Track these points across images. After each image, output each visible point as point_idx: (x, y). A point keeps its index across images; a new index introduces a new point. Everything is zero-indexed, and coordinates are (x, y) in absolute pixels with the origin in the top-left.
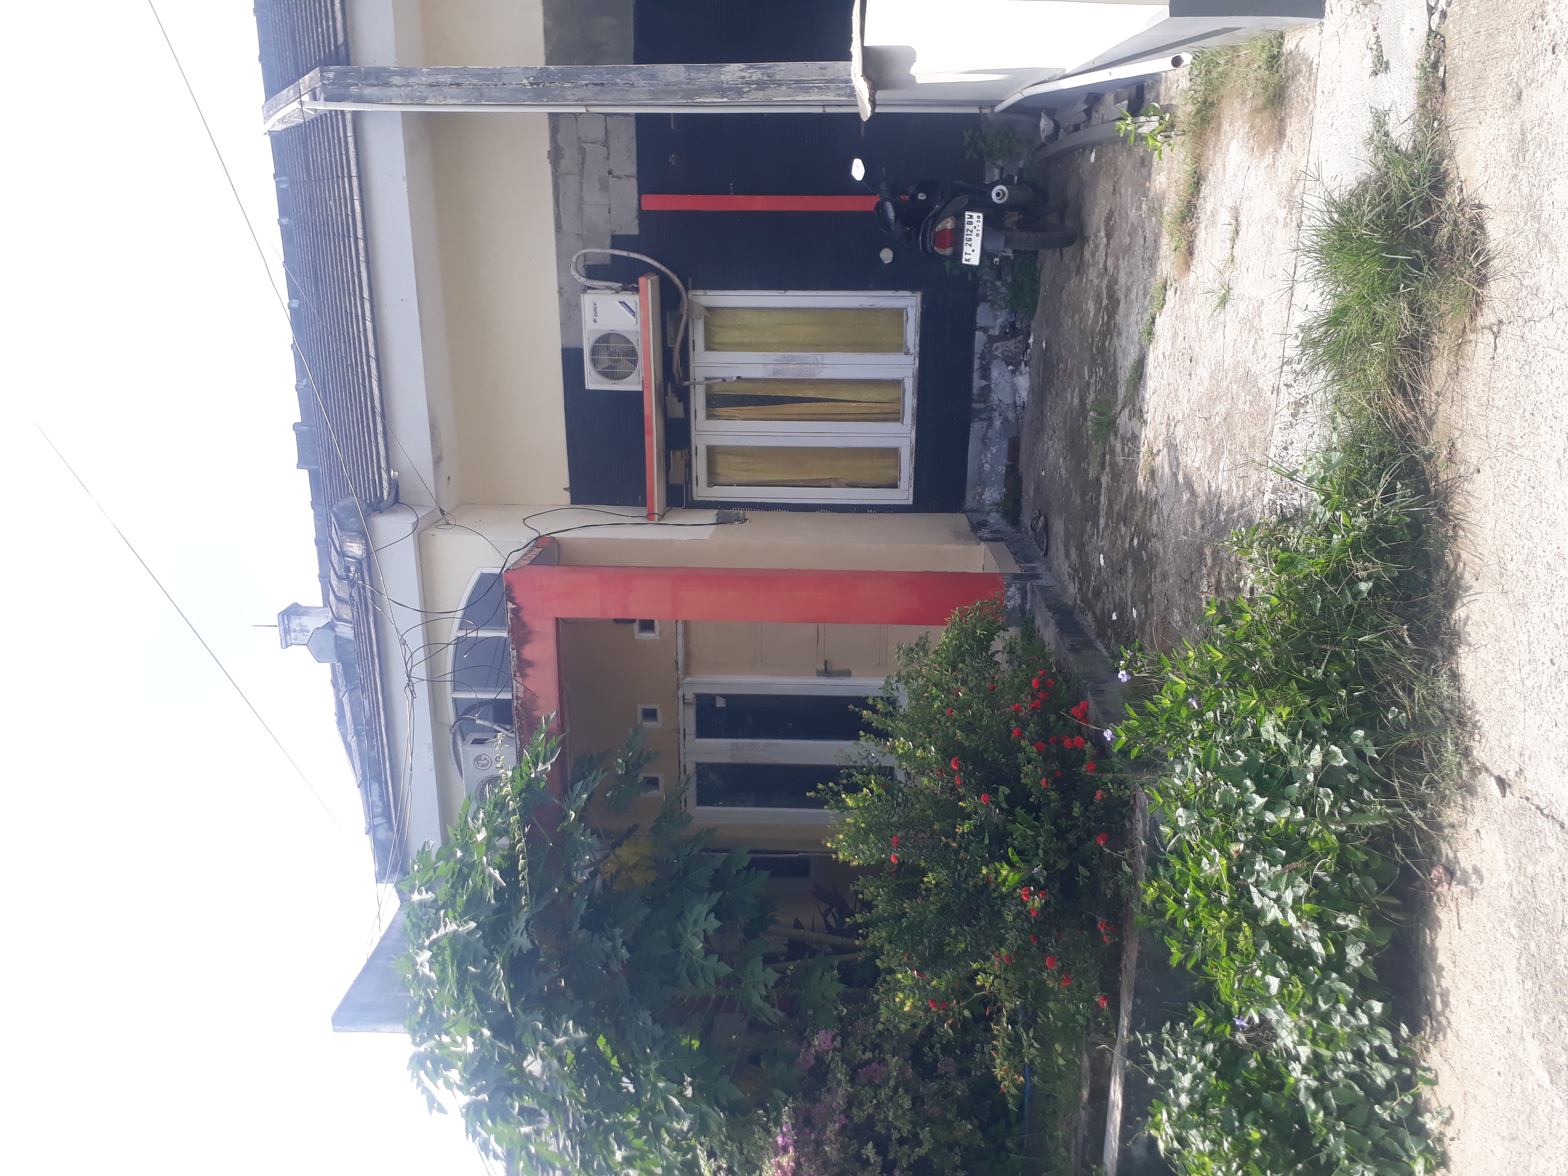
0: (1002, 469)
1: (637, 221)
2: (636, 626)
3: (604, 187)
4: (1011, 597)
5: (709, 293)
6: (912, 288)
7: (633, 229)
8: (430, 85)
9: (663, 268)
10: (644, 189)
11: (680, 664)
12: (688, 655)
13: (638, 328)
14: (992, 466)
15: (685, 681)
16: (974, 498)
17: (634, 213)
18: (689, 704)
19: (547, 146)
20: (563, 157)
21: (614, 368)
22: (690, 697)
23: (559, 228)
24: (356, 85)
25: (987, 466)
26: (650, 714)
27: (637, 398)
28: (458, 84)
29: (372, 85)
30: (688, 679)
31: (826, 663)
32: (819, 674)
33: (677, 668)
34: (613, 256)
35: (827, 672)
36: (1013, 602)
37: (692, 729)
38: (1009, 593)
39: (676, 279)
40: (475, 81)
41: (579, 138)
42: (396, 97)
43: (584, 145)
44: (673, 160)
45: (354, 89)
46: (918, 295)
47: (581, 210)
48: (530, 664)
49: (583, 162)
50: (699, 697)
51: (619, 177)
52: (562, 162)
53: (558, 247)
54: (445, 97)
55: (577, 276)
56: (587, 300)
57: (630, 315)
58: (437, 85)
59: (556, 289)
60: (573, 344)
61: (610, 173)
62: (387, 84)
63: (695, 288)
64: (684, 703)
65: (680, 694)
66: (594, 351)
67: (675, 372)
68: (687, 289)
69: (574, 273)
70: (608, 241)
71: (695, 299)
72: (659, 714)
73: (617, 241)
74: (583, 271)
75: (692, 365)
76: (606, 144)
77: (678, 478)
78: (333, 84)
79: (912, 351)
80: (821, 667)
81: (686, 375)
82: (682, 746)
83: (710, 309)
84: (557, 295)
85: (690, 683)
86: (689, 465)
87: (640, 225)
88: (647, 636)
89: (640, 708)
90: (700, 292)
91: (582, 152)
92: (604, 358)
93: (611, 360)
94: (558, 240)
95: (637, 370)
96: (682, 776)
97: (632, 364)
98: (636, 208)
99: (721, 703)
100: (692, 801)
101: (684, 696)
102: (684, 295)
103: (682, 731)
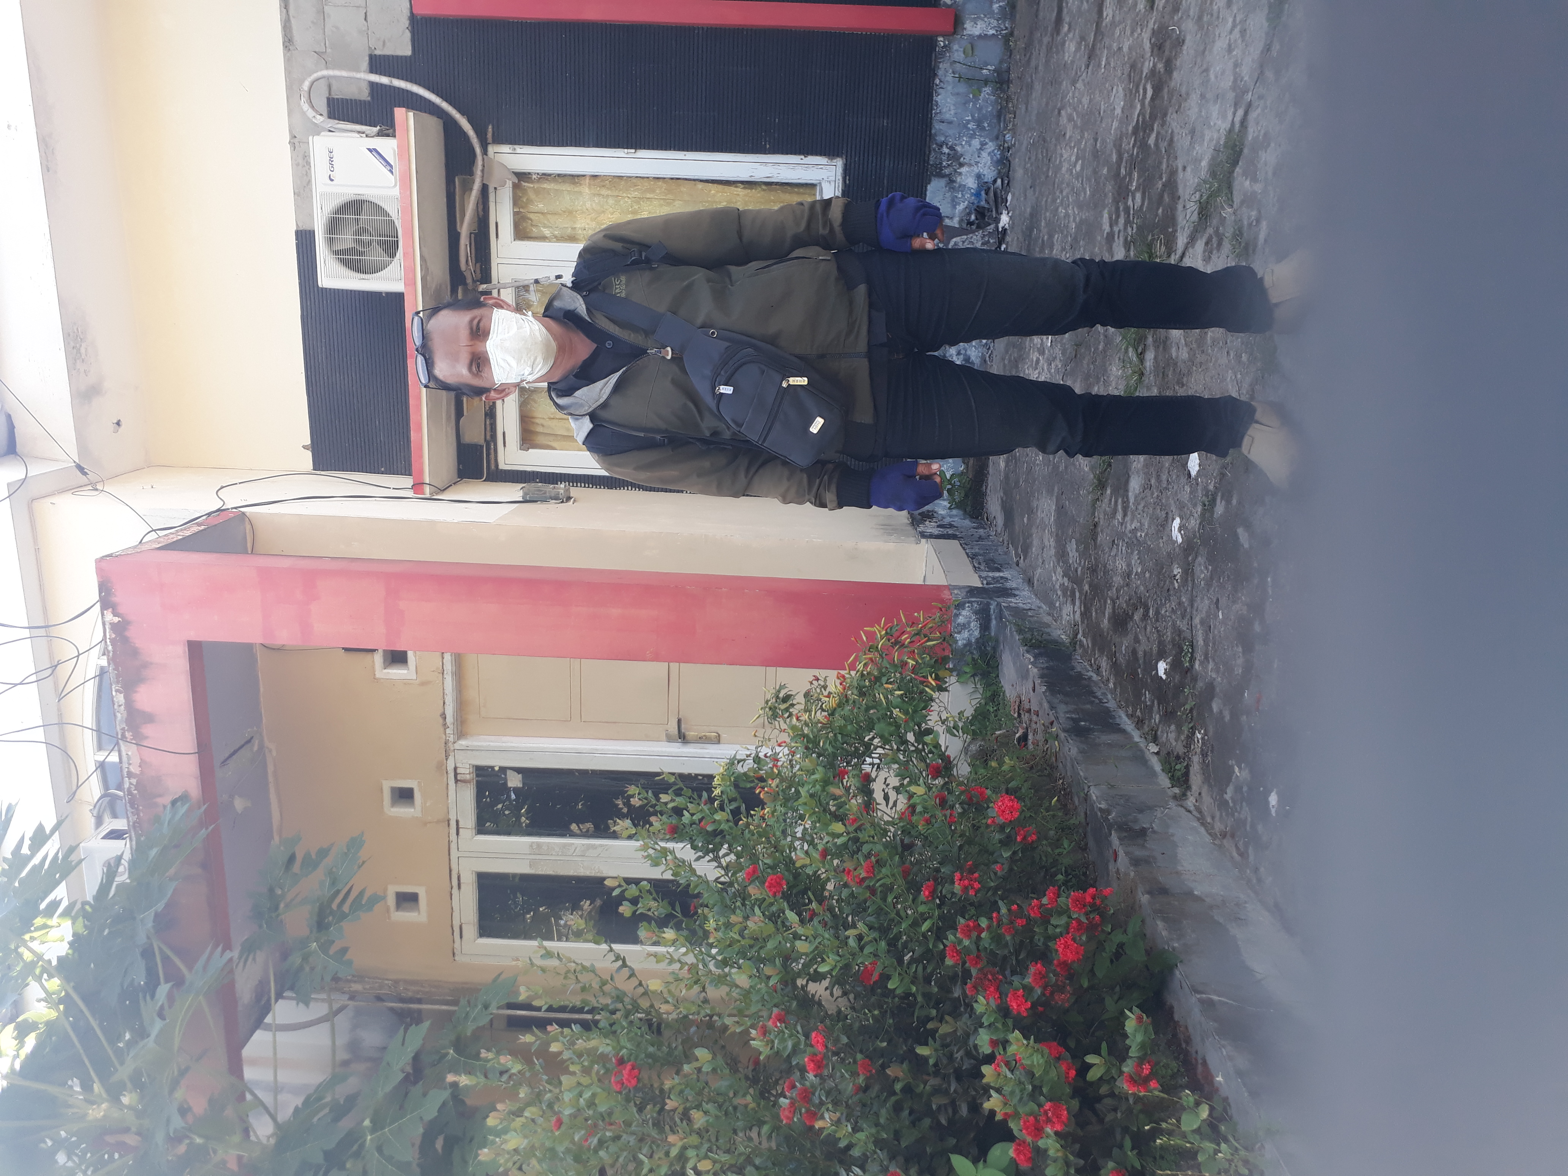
1: (408, 35)
2: (378, 658)
4: (964, 626)
5: (519, 149)
6: (829, 152)
7: (403, 46)
9: (445, 105)
11: (450, 719)
12: (461, 704)
13: (396, 192)
15: (457, 746)
17: (405, 22)
18: (464, 781)
21: (361, 254)
22: (466, 771)
23: (288, 42)
26: (404, 795)
27: (396, 299)
30: (463, 743)
31: (679, 721)
32: (670, 739)
33: (445, 726)
34: (373, 85)
35: (682, 738)
36: (966, 634)
37: (469, 819)
38: (961, 620)
39: (467, 126)
46: (839, 163)
47: (322, 14)
48: (149, 718)
50: (480, 771)
53: (288, 72)
55: (311, 113)
56: (319, 146)
57: (385, 171)
59: (287, 138)
60: (305, 226)
63: (498, 140)
64: (457, 781)
65: (450, 766)
66: (334, 226)
68: (484, 143)
69: (306, 107)
70: (365, 64)
71: (499, 158)
72: (417, 795)
73: (378, 64)
74: (323, 107)
75: (494, 260)
77: (474, 434)
80: (673, 728)
81: (486, 277)
82: (453, 846)
83: (522, 176)
85: (466, 749)
86: (491, 414)
87: (413, 41)
88: (397, 672)
89: (387, 785)
90: (506, 148)
92: (346, 237)
93: (358, 241)
94: (288, 61)
95: (395, 259)
96: (455, 891)
97: (391, 248)
98: (407, 13)
99: (514, 781)
100: (471, 930)
101: (455, 769)
102: (478, 150)
103: (453, 823)
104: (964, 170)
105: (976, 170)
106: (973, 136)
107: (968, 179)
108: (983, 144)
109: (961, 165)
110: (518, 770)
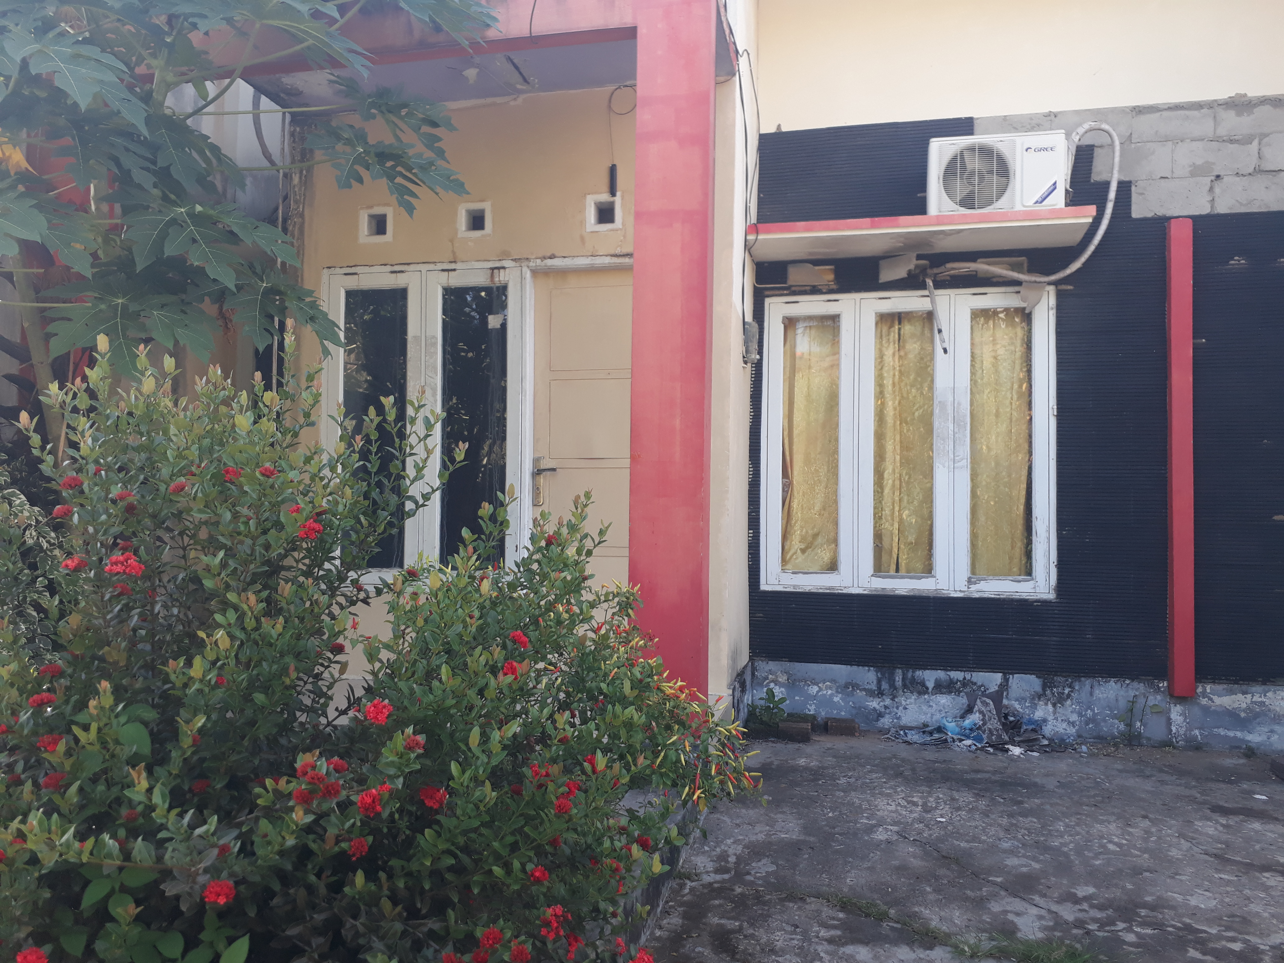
0: (811, 709)
1: (1150, 215)
2: (605, 197)
3: (1196, 171)
5: (1053, 314)
6: (1061, 586)
7: (1137, 212)
9: (1092, 248)
10: (1197, 220)
11: (549, 262)
12: (563, 273)
13: (1018, 207)
14: (815, 697)
15: (525, 269)
16: (770, 672)
17: (1161, 212)
18: (492, 276)
19: (1254, 91)
20: (1239, 114)
21: (961, 176)
22: (502, 277)
23: (1139, 111)
25: (814, 689)
26: (477, 222)
27: (921, 208)
30: (528, 274)
31: (554, 470)
32: (536, 461)
33: (544, 258)
34: (1108, 184)
35: (538, 472)
37: (456, 281)
39: (1076, 265)
41: (1263, 136)
43: (1255, 143)
44: (1238, 262)
46: (1051, 596)
47: (1166, 140)
49: (1231, 141)
50: (503, 289)
51: (1211, 189)
52: (1232, 113)
53: (1113, 110)
55: (1081, 130)
56: (1054, 139)
57: (1037, 197)
59: (1055, 109)
61: (1218, 177)
63: (1060, 295)
64: (493, 269)
65: (507, 263)
66: (986, 152)
67: (949, 265)
68: (1055, 283)
69: (1086, 126)
70: (1125, 178)
71: (1045, 294)
72: (478, 234)
73: (1125, 188)
74: (1087, 141)
75: (952, 292)
76: (1258, 171)
77: (795, 276)
79: (974, 588)
80: (546, 464)
81: (940, 285)
82: (431, 267)
83: (1027, 317)
84: (1046, 110)
85: (522, 277)
86: (814, 290)
87: (1144, 220)
88: (591, 214)
89: (487, 206)
90: (1053, 301)
91: (1247, 140)
92: (976, 162)
93: (972, 173)
94: (1122, 111)
95: (958, 207)
96: (389, 268)
97: (967, 202)
98: (1169, 213)
99: (493, 322)
100: (353, 283)
101: (504, 268)
102: (1053, 278)
103: (453, 266)
104: (1050, 707)
105: (1050, 718)
106: (1080, 715)
107: (1042, 711)
108: (1073, 724)
109: (1054, 705)
110: (504, 326)
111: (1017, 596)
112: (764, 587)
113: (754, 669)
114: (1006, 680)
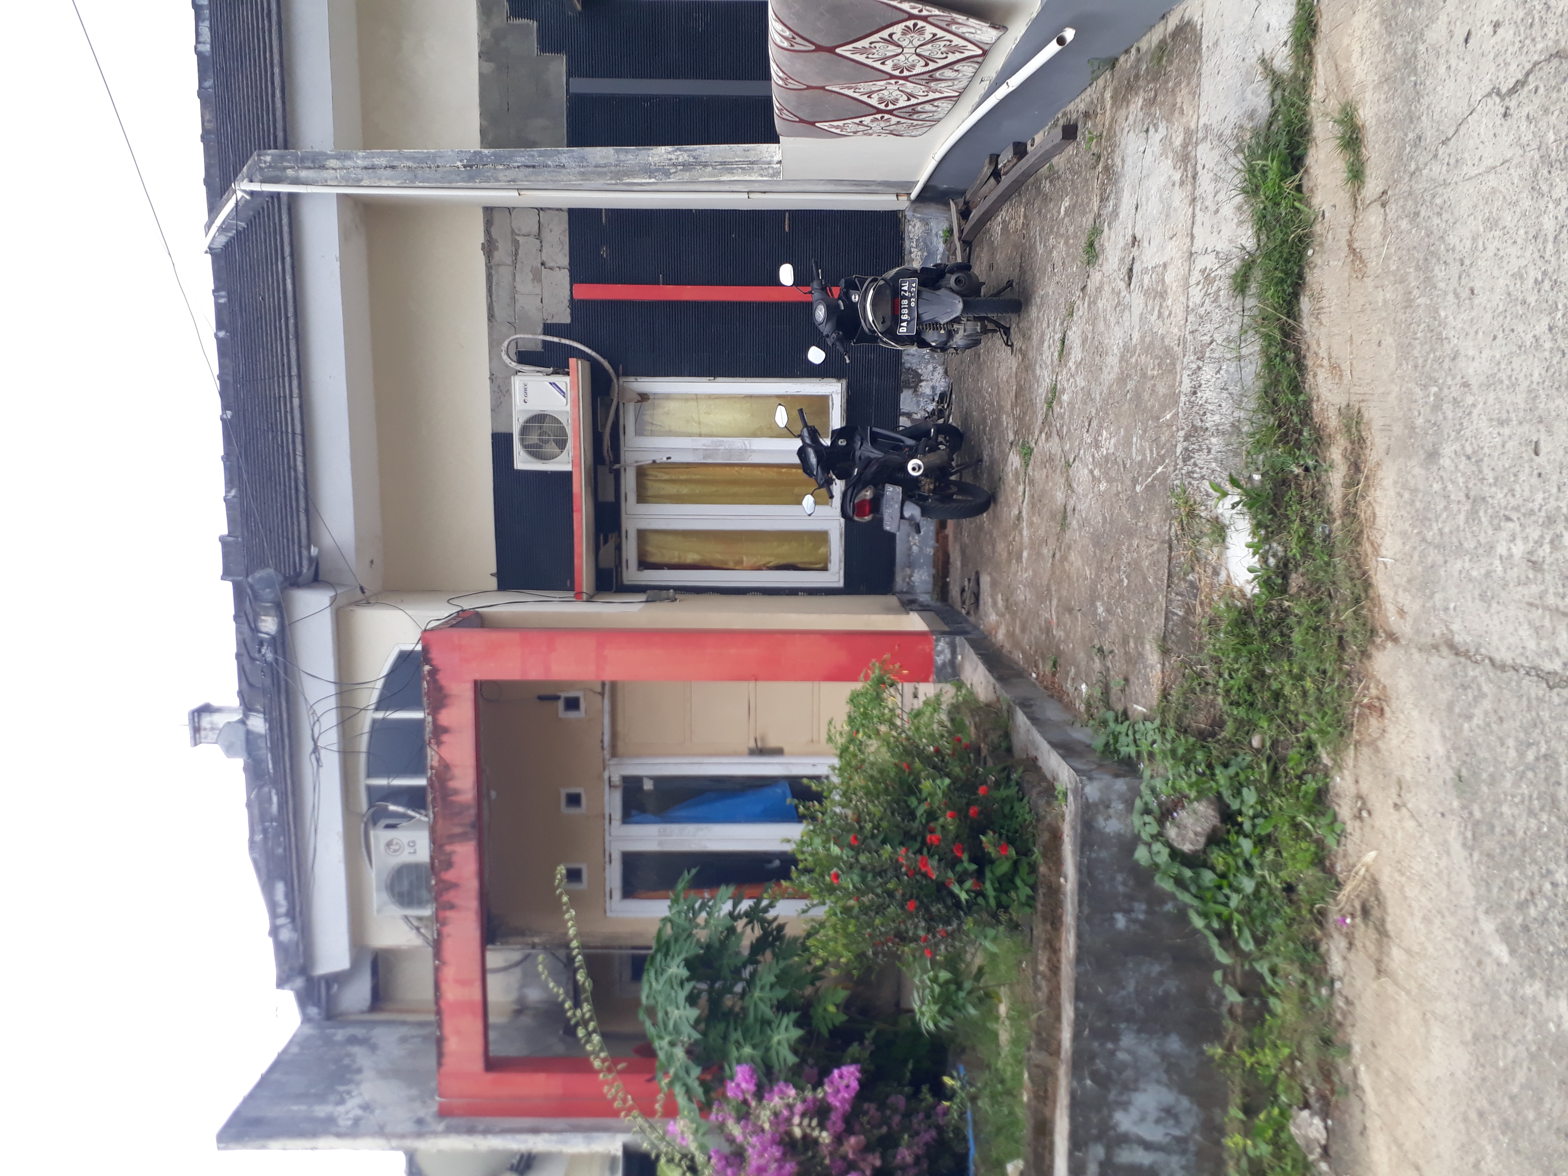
0: (930, 551)
1: (568, 310)
2: (561, 704)
3: (537, 278)
4: (941, 652)
5: (640, 379)
6: (838, 377)
7: (564, 317)
8: (366, 168)
9: (594, 354)
10: (575, 279)
11: (606, 745)
12: (614, 734)
13: (568, 409)
14: (921, 548)
15: (611, 763)
16: (904, 580)
17: (566, 303)
18: (615, 787)
19: (481, 238)
20: (497, 249)
21: (541, 447)
22: (616, 779)
23: (491, 316)
24: (292, 168)
25: (915, 549)
26: (575, 799)
27: (566, 477)
28: (393, 167)
29: (310, 168)
30: (615, 761)
31: (757, 741)
32: (750, 753)
33: (603, 748)
34: (544, 342)
35: (758, 751)
36: (942, 657)
37: (617, 814)
38: (939, 648)
39: (606, 364)
40: (410, 164)
41: (513, 232)
42: (331, 179)
43: (518, 238)
44: (604, 252)
45: (290, 172)
47: (514, 299)
48: (446, 730)
49: (516, 254)
50: (626, 779)
51: (551, 269)
52: (496, 254)
53: (490, 334)
54: (380, 179)
55: (508, 361)
56: (517, 383)
57: (561, 397)
58: (373, 168)
59: (488, 375)
60: (502, 429)
61: (542, 264)
62: (323, 167)
63: (626, 374)
64: (610, 786)
65: (606, 775)
66: (524, 430)
67: (605, 454)
68: (618, 376)
69: (505, 357)
70: (540, 329)
71: (626, 385)
72: (583, 799)
73: (549, 329)
74: (514, 357)
75: (623, 449)
76: (539, 236)
77: (607, 562)
78: (270, 167)
80: (752, 746)
81: (617, 459)
82: (607, 834)
83: (641, 395)
84: (488, 382)
85: (617, 765)
86: (619, 548)
87: (572, 314)
88: (572, 715)
89: (564, 792)
90: (632, 379)
91: (516, 243)
92: (534, 438)
93: (540, 440)
94: (491, 328)
95: (565, 451)
96: (607, 866)
97: (562, 444)
98: (568, 297)
99: (649, 786)
100: (617, 894)
101: (610, 778)
102: (615, 381)
103: (607, 817)
104: (923, 384)
105: (931, 384)
106: (928, 363)
107: (925, 388)
108: (935, 368)
109: (922, 381)
110: (651, 778)
111: (844, 406)
112: (841, 584)
113: (902, 592)
114: (904, 414)
